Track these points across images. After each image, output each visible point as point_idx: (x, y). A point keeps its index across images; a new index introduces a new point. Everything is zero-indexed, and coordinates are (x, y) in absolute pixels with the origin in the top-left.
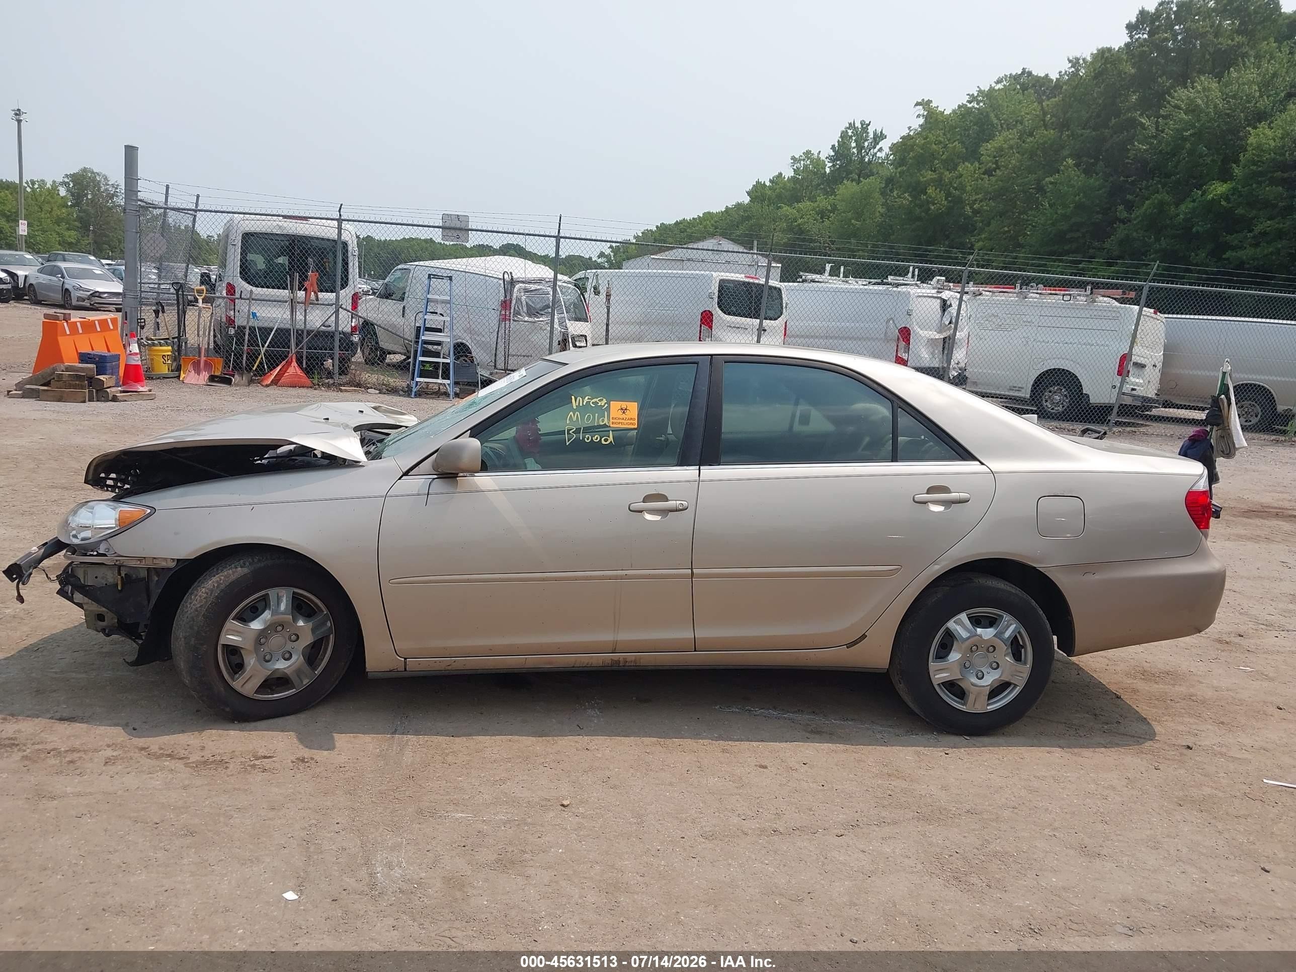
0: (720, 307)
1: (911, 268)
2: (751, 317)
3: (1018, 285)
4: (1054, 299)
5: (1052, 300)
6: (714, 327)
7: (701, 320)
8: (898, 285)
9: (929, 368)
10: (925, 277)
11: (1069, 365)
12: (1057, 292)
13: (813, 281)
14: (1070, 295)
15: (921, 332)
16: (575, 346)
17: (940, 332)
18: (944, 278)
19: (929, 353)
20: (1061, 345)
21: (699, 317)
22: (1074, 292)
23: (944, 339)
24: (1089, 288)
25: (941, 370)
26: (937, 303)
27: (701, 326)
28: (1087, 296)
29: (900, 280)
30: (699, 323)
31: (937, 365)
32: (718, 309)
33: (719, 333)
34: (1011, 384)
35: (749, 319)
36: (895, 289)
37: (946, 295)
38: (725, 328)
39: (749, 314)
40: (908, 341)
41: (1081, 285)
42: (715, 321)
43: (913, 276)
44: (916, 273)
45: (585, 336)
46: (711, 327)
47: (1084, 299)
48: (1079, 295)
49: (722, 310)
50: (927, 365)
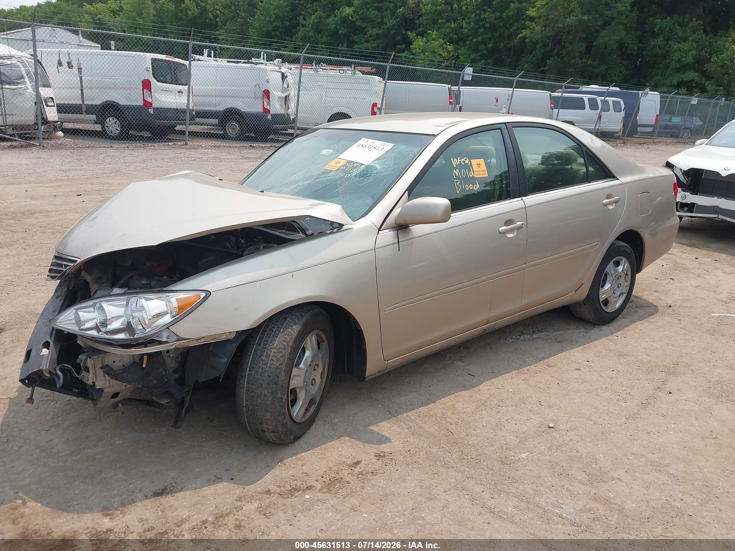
0: (154, 77)
1: (262, 53)
2: (173, 84)
3: (314, 64)
4: (333, 72)
5: (332, 73)
6: (152, 90)
7: (143, 86)
8: (257, 64)
9: (280, 114)
10: (270, 58)
11: (345, 110)
12: (335, 68)
13: (198, 60)
14: (343, 70)
15: (274, 92)
16: (47, 106)
17: (283, 92)
18: (281, 60)
19: (279, 105)
20: (341, 99)
21: (141, 84)
22: (345, 68)
23: (286, 96)
24: (353, 66)
25: (286, 115)
26: (280, 75)
27: (143, 90)
28: (352, 70)
29: (257, 60)
30: (142, 88)
31: (284, 113)
32: (153, 78)
33: (156, 95)
34: (315, 122)
35: (171, 85)
36: (256, 66)
37: (283, 70)
38: (160, 91)
39: (172, 82)
40: (268, 98)
41: (349, 64)
42: (152, 86)
43: (264, 59)
44: (265, 57)
45: (52, 99)
46: (150, 90)
47: (350, 72)
48: (348, 70)
49: (156, 79)
50: (279, 113)
